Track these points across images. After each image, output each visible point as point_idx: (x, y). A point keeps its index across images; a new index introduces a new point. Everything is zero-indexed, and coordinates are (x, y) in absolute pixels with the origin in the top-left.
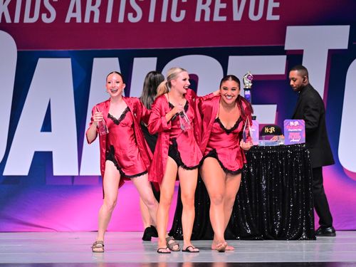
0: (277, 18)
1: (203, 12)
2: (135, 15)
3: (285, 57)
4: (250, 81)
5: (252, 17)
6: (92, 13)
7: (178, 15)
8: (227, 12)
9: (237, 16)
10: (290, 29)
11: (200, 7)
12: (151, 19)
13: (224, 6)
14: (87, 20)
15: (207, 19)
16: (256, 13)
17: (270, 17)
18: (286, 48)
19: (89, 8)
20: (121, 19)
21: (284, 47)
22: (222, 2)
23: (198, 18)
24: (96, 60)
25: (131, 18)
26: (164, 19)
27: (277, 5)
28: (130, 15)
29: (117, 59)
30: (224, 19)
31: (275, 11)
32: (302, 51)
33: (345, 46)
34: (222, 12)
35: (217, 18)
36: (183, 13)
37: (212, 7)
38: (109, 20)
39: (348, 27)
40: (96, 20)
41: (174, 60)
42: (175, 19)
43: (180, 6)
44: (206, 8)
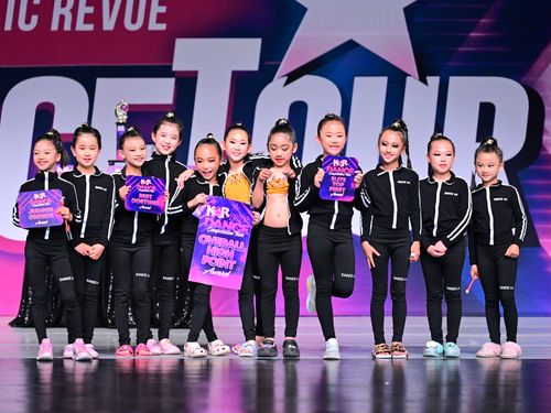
0: (162, 27)
1: (62, 18)
3: (173, 80)
4: (125, 112)
5: (129, 26)
7: (28, 21)
8: (95, 18)
9: (109, 24)
10: (180, 43)
11: (57, 10)
13: (91, 10)
15: (67, 27)
16: (134, 20)
17: (154, 26)
18: (174, 69)
21: (171, 67)
22: (88, 4)
23: (55, 27)
26: (8, 26)
27: (163, 9)
30: (90, 27)
31: (160, 19)
32: (196, 73)
33: (255, 66)
34: (88, 18)
35: (81, 26)
36: (35, 19)
37: (74, 11)
39: (258, 42)
41: (22, 83)
42: (23, 26)
43: (31, 9)
44: (67, 12)
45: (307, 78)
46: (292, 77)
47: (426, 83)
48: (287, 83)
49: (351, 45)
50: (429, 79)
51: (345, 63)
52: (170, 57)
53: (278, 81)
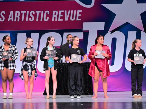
0: (80, 20)
1: (55, 18)
2: (32, 19)
3: (83, 33)
5: (71, 19)
6: (17, 18)
7: (46, 19)
8: (63, 18)
9: (66, 19)
11: (54, 16)
12: (37, 20)
13: (62, 16)
14: (15, 20)
15: (56, 20)
16: (73, 18)
17: (78, 19)
19: (16, 16)
20: (27, 20)
21: (82, 29)
22: (61, 14)
23: (53, 20)
24: (18, 34)
25: (30, 20)
26: (41, 20)
27: (80, 15)
28: (30, 19)
29: (25, 34)
30: (62, 20)
31: (79, 17)
32: (89, 31)
33: (103, 29)
34: (61, 18)
35: (59, 20)
36: (48, 18)
37: (58, 16)
38: (23, 20)
39: (104, 23)
40: (18, 20)
42: (45, 20)
44: (56, 16)
45: (116, 32)
46: (113, 32)
48: (111, 33)
49: (127, 23)
51: (126, 28)
52: (82, 27)
53: (109, 33)
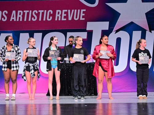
0: (84, 19)
1: (58, 17)
2: (34, 18)
3: (87, 33)
5: (75, 19)
6: (20, 18)
7: (49, 18)
8: (66, 17)
9: (70, 19)
10: (88, 23)
11: (57, 15)
12: (40, 20)
13: (65, 15)
14: (18, 20)
15: (59, 19)
16: (76, 17)
17: (81, 19)
19: (18, 16)
20: (30, 20)
21: (86, 29)
23: (56, 19)
24: (21, 34)
26: (44, 19)
27: (84, 15)
28: (33, 18)
29: (28, 33)
30: (65, 19)
31: (83, 17)
32: (92, 30)
33: (107, 29)
34: (65, 17)
35: (63, 19)
36: (51, 17)
37: (61, 15)
38: (25, 20)
39: (109, 22)
40: (21, 20)
42: (48, 19)
43: (50, 15)
44: (59, 16)
45: (121, 31)
46: (117, 31)
47: (151, 32)
48: (116, 33)
49: (132, 23)
50: (152, 31)
51: (130, 28)
52: (86, 27)
53: (113, 32)
